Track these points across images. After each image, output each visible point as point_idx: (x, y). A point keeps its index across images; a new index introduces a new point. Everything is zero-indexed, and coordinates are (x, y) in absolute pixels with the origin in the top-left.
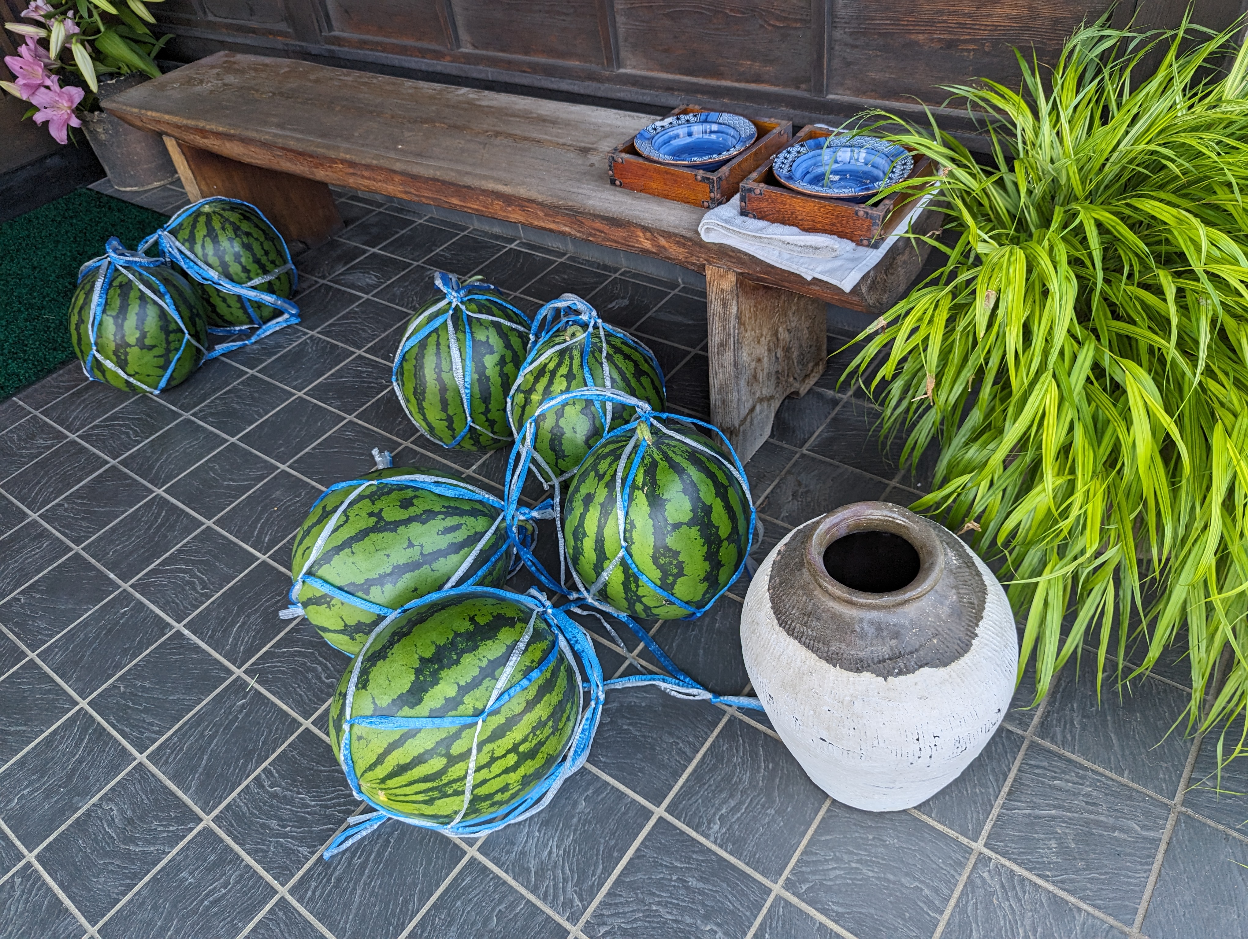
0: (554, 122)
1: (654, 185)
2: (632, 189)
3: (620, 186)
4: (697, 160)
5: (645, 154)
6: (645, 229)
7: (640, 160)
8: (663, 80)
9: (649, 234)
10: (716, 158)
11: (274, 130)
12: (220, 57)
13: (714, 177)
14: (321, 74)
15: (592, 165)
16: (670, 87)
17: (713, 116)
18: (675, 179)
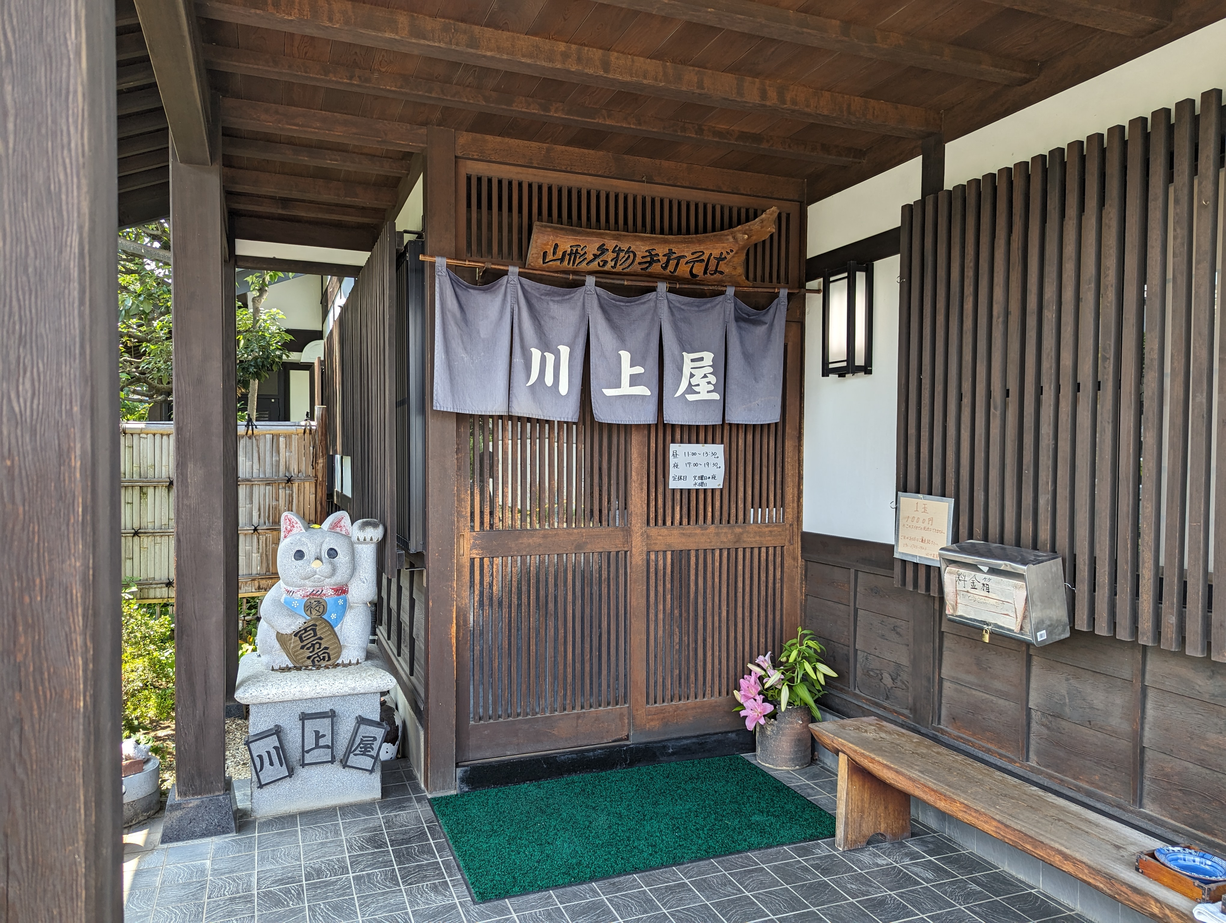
0: (1097, 825)
1: (1165, 880)
2: (1150, 877)
3: (1142, 873)
4: (1196, 875)
5: (1162, 861)
6: (1157, 901)
7: (1158, 863)
8: (1172, 824)
9: (1158, 905)
10: (1207, 877)
11: (917, 772)
12: (872, 719)
13: (1206, 887)
14: (940, 750)
15: (1123, 856)
16: (1176, 831)
17: (1207, 855)
18: (1180, 881)
